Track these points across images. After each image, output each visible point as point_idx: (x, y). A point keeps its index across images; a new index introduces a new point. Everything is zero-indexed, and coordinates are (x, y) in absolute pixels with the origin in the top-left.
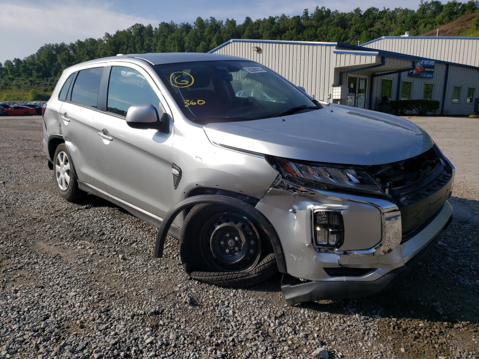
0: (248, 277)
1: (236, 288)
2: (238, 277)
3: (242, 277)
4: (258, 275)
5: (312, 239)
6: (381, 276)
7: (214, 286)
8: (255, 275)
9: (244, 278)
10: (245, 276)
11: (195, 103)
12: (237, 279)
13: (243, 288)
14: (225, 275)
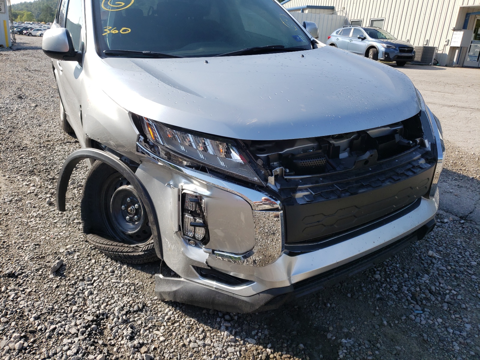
0: (132, 254)
1: (123, 263)
2: (123, 251)
3: (127, 252)
4: (143, 253)
5: (179, 226)
6: (255, 293)
7: (104, 254)
8: (141, 253)
9: (130, 254)
10: (130, 252)
11: (117, 32)
12: (122, 254)
13: (129, 265)
14: (113, 245)
